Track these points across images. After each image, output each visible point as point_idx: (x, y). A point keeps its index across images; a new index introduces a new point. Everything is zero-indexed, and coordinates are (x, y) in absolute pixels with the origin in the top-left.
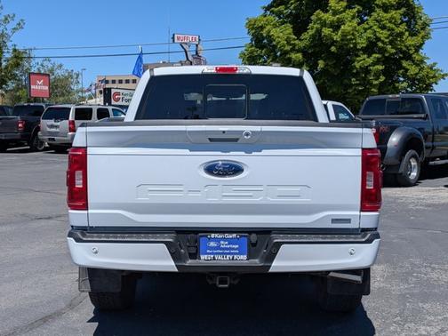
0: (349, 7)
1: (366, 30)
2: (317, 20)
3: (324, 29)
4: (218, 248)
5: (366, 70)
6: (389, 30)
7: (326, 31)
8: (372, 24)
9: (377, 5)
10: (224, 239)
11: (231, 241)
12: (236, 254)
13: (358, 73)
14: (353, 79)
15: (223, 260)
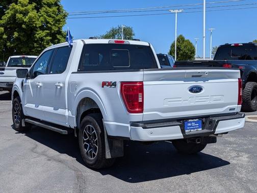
0: (30, 3)
1: (40, 16)
2: (12, 9)
3: (17, 15)
4: (192, 126)
5: (42, 39)
6: (52, 18)
7: (19, 16)
8: (43, 14)
9: (44, 3)
10: (193, 122)
11: (196, 122)
12: (198, 128)
13: (37, 40)
14: (35, 44)
15: (193, 131)
